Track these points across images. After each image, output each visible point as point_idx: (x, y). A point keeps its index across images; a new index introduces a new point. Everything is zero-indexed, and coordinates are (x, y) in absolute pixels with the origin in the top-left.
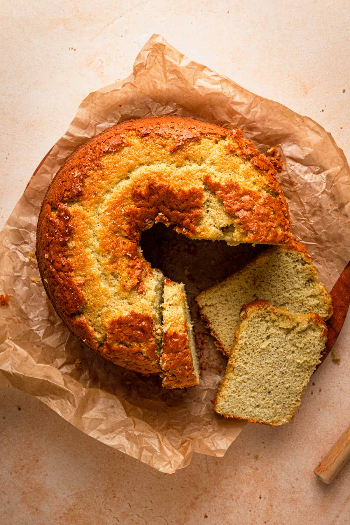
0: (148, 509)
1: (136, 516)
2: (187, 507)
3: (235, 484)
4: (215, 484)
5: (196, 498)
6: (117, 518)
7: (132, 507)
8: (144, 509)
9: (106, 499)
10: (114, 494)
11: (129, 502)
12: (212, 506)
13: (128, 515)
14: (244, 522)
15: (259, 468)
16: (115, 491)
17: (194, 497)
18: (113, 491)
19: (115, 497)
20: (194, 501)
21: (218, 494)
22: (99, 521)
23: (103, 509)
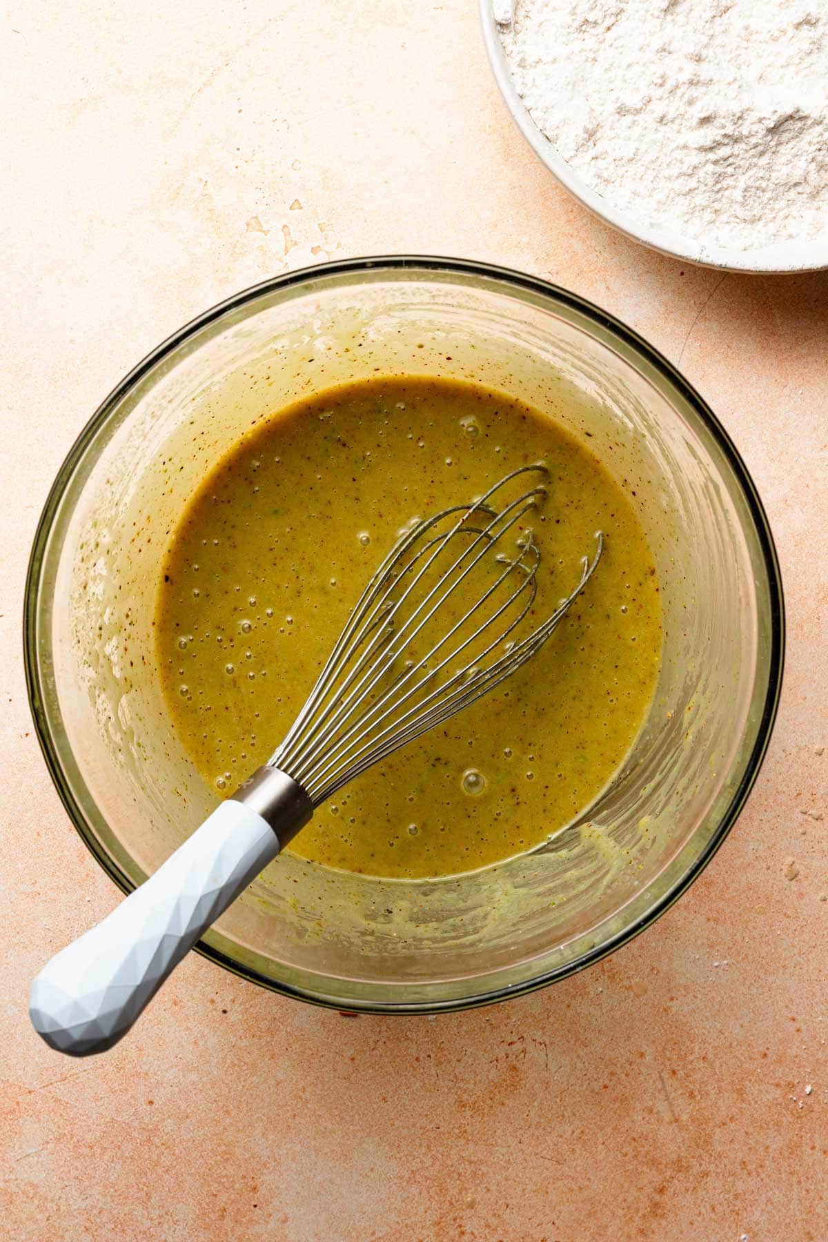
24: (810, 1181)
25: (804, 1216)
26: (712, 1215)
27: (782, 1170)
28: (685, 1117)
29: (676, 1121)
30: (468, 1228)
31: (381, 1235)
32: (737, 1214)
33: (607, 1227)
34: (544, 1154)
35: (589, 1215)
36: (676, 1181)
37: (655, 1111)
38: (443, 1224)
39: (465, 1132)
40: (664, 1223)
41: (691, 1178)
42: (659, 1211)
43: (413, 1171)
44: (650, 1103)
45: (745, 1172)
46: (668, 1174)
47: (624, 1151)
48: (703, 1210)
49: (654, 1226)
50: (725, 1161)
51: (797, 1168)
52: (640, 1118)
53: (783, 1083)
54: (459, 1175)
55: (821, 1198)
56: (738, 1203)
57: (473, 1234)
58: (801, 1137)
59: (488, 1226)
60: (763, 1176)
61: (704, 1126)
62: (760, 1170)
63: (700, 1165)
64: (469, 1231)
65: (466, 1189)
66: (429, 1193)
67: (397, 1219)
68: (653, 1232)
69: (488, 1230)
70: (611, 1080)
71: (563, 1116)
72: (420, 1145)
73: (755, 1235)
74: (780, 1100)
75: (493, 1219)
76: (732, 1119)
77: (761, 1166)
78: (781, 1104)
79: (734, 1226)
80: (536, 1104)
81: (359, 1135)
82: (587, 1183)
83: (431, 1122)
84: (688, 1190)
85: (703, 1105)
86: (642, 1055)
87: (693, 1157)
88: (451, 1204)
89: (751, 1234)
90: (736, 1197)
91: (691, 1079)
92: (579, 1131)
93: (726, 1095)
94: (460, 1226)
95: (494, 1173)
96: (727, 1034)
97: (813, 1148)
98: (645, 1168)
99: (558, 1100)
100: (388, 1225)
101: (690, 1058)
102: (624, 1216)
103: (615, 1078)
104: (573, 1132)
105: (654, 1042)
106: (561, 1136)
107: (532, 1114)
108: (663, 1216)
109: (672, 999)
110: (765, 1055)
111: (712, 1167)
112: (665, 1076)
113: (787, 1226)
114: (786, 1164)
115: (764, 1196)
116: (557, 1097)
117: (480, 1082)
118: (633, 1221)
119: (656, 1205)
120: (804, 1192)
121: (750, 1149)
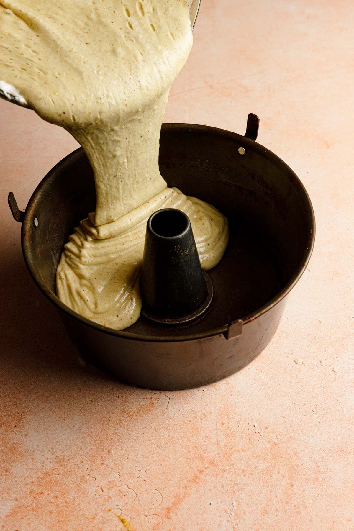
24: (273, 487)
25: (266, 503)
26: (222, 489)
27: (261, 479)
28: (222, 444)
29: (218, 444)
30: (106, 463)
31: (66, 454)
32: (234, 492)
33: (170, 480)
34: (152, 441)
35: (164, 473)
36: (209, 469)
37: (209, 437)
38: (95, 457)
39: (121, 422)
40: (197, 486)
41: (217, 470)
42: (197, 481)
43: (91, 432)
44: (208, 434)
45: (243, 474)
46: (206, 466)
47: (190, 450)
48: (218, 486)
49: (193, 486)
50: (235, 467)
51: (268, 480)
52: (202, 438)
53: (272, 442)
54: (111, 439)
55: (276, 496)
56: (235, 487)
57: (107, 465)
58: (274, 467)
59: (115, 464)
60: (251, 479)
61: (230, 450)
62: (250, 476)
63: (223, 466)
64: (106, 464)
65: (112, 446)
66: (95, 442)
67: (76, 450)
68: (191, 489)
69: (114, 466)
70: (194, 420)
71: (167, 428)
72: (99, 422)
73: (240, 504)
74: (269, 449)
75: (119, 462)
76: (243, 450)
77: (251, 474)
78: (268, 450)
79: (231, 497)
80: (157, 420)
81: (75, 411)
82: (167, 458)
83: (108, 415)
84: (214, 475)
85: (232, 441)
86: (211, 413)
87: (221, 461)
88: (103, 450)
89: (238, 503)
90: (235, 484)
91: (230, 428)
92: (172, 436)
93: (244, 439)
94: (103, 460)
95: (127, 443)
96: (252, 415)
97: (278, 473)
98: (196, 460)
99: (167, 421)
100: (71, 451)
101: (232, 420)
102: (180, 478)
103: (195, 419)
104: (169, 436)
105: (218, 410)
106: (163, 436)
107: (153, 424)
108: (198, 483)
109: (231, 395)
110: (267, 428)
111: (228, 468)
112: (219, 424)
113: (256, 504)
114: (263, 476)
115: (249, 488)
116: (167, 420)
117: (136, 405)
118: (183, 481)
119: (197, 477)
120: (269, 491)
121: (248, 465)
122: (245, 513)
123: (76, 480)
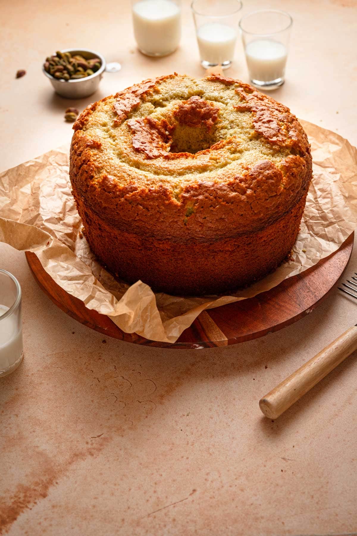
0: (136, 372)
1: (121, 378)
2: (181, 372)
3: (238, 353)
4: (215, 353)
5: (193, 365)
6: (98, 379)
7: (117, 369)
8: (131, 372)
9: (90, 360)
10: (100, 356)
11: (115, 365)
12: (209, 373)
13: (111, 377)
14: (246, 390)
15: (265, 341)
16: (102, 354)
17: (190, 364)
18: (99, 353)
19: (100, 359)
20: (190, 367)
21: (218, 362)
22: (76, 381)
23: (84, 369)
122: (234, 399)
123: (74, 372)
